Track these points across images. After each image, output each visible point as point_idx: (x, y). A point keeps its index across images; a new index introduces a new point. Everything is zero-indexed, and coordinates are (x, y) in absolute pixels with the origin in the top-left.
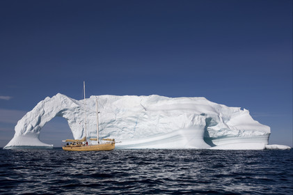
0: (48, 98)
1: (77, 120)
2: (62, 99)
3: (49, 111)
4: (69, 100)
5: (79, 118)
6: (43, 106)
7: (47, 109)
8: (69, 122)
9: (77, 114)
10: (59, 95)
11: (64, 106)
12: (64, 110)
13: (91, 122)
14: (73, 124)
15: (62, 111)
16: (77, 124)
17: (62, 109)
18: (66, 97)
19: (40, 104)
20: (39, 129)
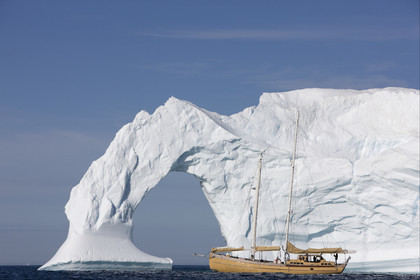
0: (142, 115)
1: (233, 182)
2: (185, 118)
3: (152, 156)
4: (204, 118)
5: (238, 176)
6: (132, 141)
7: (144, 150)
8: (208, 187)
9: (229, 164)
10: (172, 103)
11: (193, 140)
12: (192, 152)
13: (273, 186)
14: (222, 195)
15: (186, 154)
16: (233, 193)
17: (187, 149)
18: (195, 110)
19: (123, 134)
20: (131, 211)
